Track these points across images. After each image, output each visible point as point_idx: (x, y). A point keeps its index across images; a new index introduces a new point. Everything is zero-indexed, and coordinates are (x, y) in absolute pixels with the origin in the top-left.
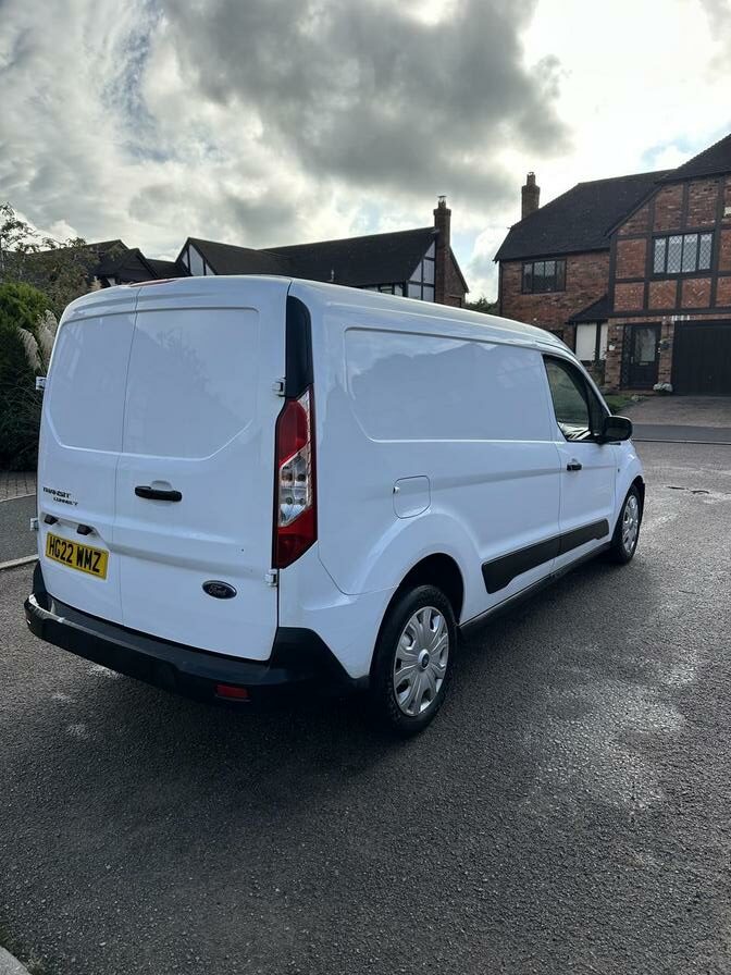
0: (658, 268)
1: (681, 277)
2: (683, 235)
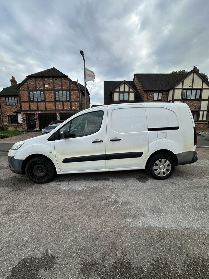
0: (32, 99)
1: (37, 102)
2: (37, 91)
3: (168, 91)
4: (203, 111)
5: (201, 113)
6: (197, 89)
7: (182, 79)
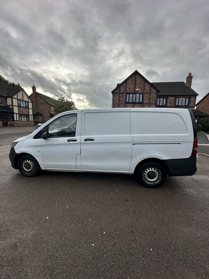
3: (6, 97)
4: (31, 115)
5: (30, 116)
6: (26, 101)
7: (16, 93)
